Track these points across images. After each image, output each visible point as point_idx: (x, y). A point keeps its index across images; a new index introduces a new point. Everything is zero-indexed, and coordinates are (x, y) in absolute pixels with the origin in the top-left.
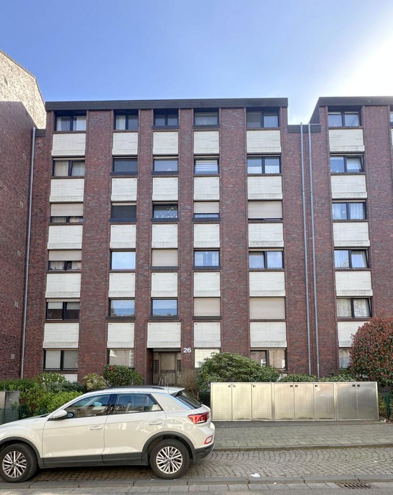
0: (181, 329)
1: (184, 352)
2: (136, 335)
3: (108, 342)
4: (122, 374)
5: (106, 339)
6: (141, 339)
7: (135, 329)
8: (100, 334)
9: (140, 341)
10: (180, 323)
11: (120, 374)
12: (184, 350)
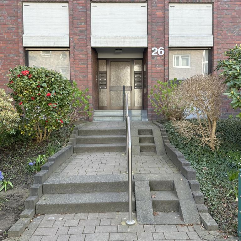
0: (148, 15)
1: (153, 54)
2: (72, 24)
3: (24, 36)
4: (50, 84)
5: (20, 31)
6: (81, 31)
7: (70, 14)
8: (9, 23)
9: (79, 36)
10: (145, 4)
11: (45, 85)
12: (153, 51)
